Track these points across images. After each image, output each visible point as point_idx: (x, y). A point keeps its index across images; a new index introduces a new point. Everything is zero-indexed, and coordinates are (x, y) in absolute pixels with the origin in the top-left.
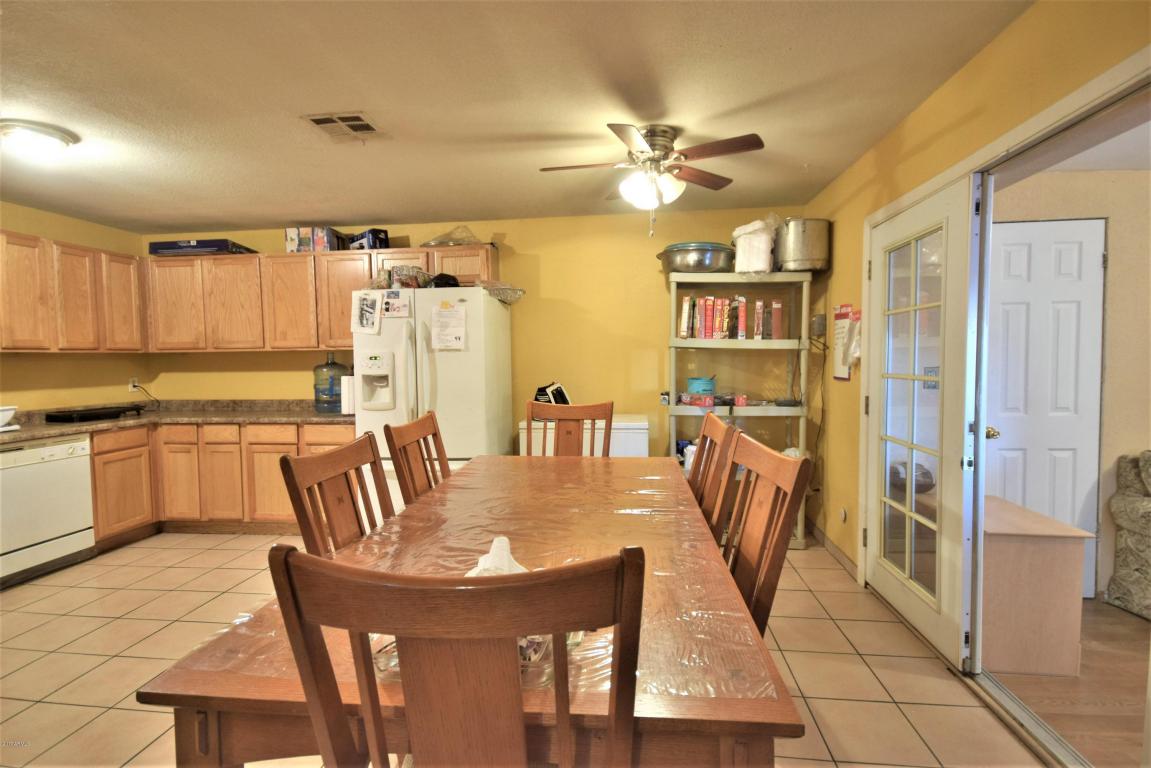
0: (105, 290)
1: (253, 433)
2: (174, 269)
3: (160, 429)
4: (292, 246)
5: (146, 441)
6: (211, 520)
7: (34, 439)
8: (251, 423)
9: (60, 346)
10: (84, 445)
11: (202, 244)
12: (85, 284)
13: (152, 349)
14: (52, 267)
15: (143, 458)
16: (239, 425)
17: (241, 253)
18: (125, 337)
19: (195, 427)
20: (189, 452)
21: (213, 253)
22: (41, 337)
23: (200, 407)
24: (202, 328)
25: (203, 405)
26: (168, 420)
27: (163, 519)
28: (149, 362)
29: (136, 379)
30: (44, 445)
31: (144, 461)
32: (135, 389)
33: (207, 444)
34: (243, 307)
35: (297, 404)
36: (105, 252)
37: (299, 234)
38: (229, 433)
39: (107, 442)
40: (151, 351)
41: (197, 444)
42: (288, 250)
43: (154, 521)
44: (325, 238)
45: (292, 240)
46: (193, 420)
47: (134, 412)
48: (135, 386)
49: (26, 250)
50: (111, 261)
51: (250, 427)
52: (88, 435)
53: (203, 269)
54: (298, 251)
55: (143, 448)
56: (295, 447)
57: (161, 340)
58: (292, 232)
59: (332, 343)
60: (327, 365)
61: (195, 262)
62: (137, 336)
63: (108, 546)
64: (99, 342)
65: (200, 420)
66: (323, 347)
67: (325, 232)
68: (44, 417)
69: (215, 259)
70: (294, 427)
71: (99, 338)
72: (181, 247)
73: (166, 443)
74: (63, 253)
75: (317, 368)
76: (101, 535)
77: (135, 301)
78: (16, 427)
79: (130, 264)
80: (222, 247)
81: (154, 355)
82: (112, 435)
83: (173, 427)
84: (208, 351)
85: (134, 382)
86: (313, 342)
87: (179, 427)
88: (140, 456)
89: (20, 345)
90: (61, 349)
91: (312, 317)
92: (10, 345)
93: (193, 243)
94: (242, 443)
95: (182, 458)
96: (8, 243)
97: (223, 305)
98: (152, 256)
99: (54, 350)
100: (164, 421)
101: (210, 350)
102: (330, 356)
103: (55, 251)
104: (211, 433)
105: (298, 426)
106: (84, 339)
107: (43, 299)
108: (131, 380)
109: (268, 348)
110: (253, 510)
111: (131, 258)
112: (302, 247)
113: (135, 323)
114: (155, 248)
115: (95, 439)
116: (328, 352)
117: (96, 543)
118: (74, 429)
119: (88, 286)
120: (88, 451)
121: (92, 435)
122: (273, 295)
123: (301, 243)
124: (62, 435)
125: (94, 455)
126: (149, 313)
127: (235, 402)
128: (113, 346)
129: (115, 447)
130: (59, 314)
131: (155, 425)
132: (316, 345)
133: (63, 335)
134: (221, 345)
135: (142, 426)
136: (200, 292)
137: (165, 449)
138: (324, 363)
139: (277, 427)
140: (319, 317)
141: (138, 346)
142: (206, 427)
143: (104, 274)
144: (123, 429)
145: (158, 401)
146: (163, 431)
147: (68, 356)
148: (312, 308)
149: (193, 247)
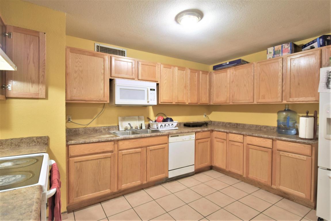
0: (201, 84)
1: (249, 140)
2: (220, 74)
3: (214, 132)
4: (270, 56)
5: (209, 136)
6: (230, 171)
7: (181, 133)
8: (249, 135)
9: (189, 102)
10: (193, 136)
11: (230, 63)
12: (195, 82)
13: (212, 104)
14: (188, 77)
15: (208, 142)
16: (244, 135)
17: (245, 64)
18: (204, 100)
19: (226, 133)
20: (223, 143)
21: (235, 66)
22: (184, 100)
23: (224, 124)
24: (228, 95)
25: (226, 124)
26: (217, 130)
27: (213, 165)
28: (209, 108)
29: (206, 113)
30: (183, 135)
31: (209, 143)
32: (205, 117)
33: (230, 141)
34: (245, 86)
35: (265, 128)
36: (201, 71)
37: (274, 50)
38: (239, 138)
39: (200, 135)
40: (211, 104)
41: (226, 140)
42: (268, 58)
43: (210, 165)
44: (289, 48)
45: (270, 53)
46: (225, 131)
47: (206, 125)
48: (205, 116)
49: (182, 72)
50: (203, 74)
51: (248, 137)
52: (195, 133)
53: (230, 72)
54: (273, 57)
55: (209, 139)
56: (271, 150)
57: (214, 100)
58: (271, 50)
59: (291, 100)
60: (285, 111)
61: (228, 70)
62: (208, 99)
63: (198, 172)
64: (198, 101)
65: (228, 131)
66: (285, 102)
67: (289, 45)
68: (183, 125)
69: (235, 68)
70: (271, 140)
71: (198, 99)
72: (223, 66)
73: (215, 138)
74: (191, 72)
75: (279, 112)
76: (196, 168)
77: (208, 87)
78: (177, 128)
79: (207, 74)
80: (239, 63)
81: (212, 105)
82: (201, 133)
83: (219, 132)
84: (230, 104)
85: (205, 114)
86: (279, 100)
87: (220, 133)
88: (208, 141)
89: (180, 102)
90: (189, 103)
91: (280, 88)
92: (177, 102)
93: (228, 63)
94: (244, 143)
95: (220, 144)
96: (178, 70)
97: (237, 86)
98: (214, 71)
99: (187, 104)
100: (215, 130)
101: (231, 104)
102: (287, 107)
103: (189, 71)
104: (232, 137)
105: (273, 140)
106: (194, 100)
107: (185, 87)
108: (204, 114)
109: (255, 103)
110: (248, 173)
111: (208, 72)
112: (275, 56)
113: (208, 95)
114: (215, 68)
115: (196, 134)
116: (285, 105)
117: (195, 170)
118: (191, 130)
119: (196, 83)
120: (194, 138)
121: (196, 133)
122: (259, 79)
123: (274, 54)
124: (188, 132)
125: (196, 140)
126: (211, 91)
127: (237, 124)
128: (201, 102)
129: (202, 137)
130: (189, 92)
131: (212, 131)
132: (281, 101)
133: (189, 99)
134: (235, 102)
135: (209, 131)
136: (228, 82)
137: (215, 140)
138: (283, 109)
139: (262, 139)
140: (283, 87)
141: (208, 102)
142: (230, 134)
143: (201, 78)
144: (204, 131)
145: (211, 121)
146: (215, 133)
147: (191, 106)
148: (280, 83)
149: (228, 65)
